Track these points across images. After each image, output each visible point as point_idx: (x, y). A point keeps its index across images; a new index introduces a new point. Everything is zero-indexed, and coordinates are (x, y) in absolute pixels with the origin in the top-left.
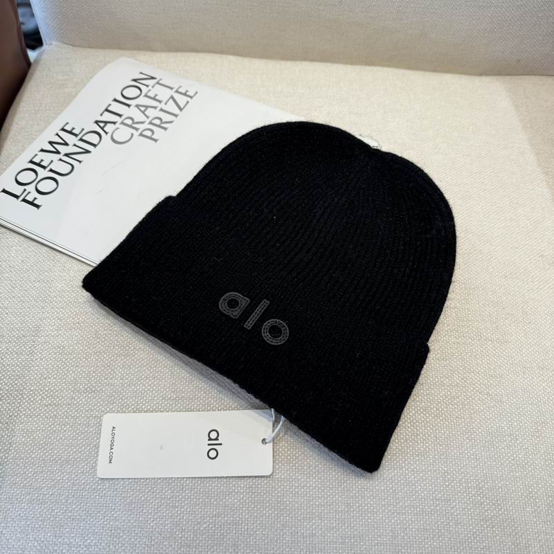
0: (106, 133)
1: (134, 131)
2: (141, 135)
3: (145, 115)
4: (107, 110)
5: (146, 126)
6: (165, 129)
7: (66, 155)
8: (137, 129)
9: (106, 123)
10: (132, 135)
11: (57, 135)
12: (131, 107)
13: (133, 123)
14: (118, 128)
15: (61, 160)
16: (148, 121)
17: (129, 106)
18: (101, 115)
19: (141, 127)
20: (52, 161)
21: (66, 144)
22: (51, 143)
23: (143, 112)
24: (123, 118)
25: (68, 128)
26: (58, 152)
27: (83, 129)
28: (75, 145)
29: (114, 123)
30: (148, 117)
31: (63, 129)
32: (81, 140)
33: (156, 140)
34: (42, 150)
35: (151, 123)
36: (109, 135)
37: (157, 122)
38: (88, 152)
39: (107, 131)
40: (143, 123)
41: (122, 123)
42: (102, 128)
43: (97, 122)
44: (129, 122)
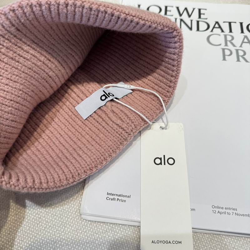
0: (212, 31)
1: (223, 44)
2: (223, 50)
3: (242, 44)
4: (230, 23)
5: (233, 49)
6: (238, 60)
7: (181, 20)
8: (226, 45)
9: (220, 27)
10: (220, 45)
11: (194, 9)
12: (243, 34)
13: (230, 41)
14: (219, 35)
15: (176, 19)
16: (238, 48)
17: (242, 32)
18: (224, 22)
19: (230, 46)
20: (172, 16)
21: (190, 16)
22: (186, 9)
23: (243, 42)
24: (231, 34)
25: (202, 11)
26: (181, 15)
27: (207, 19)
28: (192, 21)
29: (223, 31)
30: (241, 46)
31: (200, 10)
32: (198, 22)
33: (224, 59)
34: (178, 8)
35: (237, 51)
36: (212, 33)
37: (241, 53)
38: (191, 29)
39: (214, 31)
40: (234, 46)
41: (225, 36)
42: (214, 27)
43: (217, 23)
44: (229, 38)
